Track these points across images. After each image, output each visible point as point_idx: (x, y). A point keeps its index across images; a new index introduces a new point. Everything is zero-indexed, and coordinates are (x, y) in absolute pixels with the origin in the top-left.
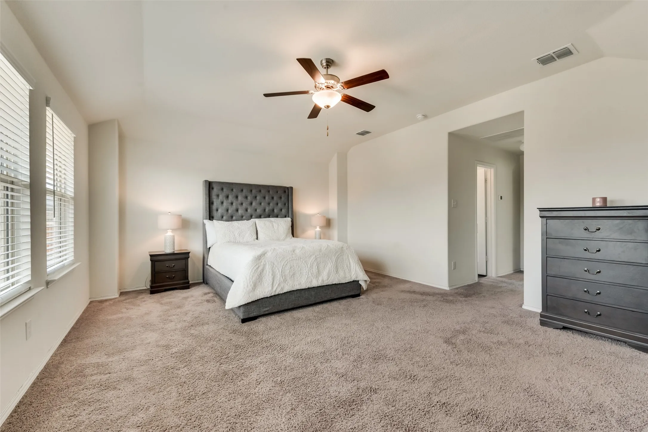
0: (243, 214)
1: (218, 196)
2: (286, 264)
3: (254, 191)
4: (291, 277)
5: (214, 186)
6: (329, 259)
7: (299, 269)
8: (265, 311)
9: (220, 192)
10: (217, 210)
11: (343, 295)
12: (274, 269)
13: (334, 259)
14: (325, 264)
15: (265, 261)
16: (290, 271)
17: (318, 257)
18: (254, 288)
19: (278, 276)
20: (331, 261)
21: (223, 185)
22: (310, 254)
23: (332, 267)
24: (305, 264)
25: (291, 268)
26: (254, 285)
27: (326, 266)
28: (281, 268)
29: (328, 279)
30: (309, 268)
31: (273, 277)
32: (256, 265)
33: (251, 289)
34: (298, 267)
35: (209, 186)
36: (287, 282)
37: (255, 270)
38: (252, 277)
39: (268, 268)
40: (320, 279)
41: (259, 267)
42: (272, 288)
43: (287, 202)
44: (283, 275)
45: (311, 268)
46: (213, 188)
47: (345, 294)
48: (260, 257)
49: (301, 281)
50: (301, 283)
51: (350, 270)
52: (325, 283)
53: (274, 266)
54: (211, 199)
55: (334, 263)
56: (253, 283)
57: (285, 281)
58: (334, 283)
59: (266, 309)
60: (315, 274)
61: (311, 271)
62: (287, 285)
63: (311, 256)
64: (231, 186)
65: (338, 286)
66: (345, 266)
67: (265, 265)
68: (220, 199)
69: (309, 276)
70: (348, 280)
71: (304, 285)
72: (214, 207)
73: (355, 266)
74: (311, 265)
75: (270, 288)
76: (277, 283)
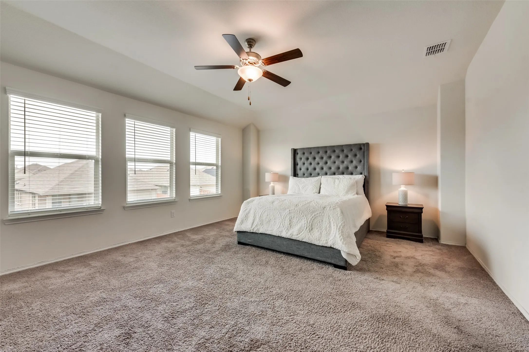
0: (319, 172)
1: (301, 159)
2: (264, 212)
3: (329, 152)
4: (267, 223)
5: (298, 151)
6: (304, 216)
7: (274, 218)
8: (249, 242)
9: (302, 156)
10: (301, 169)
11: (318, 257)
12: (256, 213)
13: (310, 217)
14: (299, 220)
15: (251, 206)
16: (266, 218)
17: (292, 211)
18: (241, 223)
19: (257, 220)
20: (305, 218)
21: (304, 151)
22: (285, 207)
23: (306, 225)
24: (279, 215)
25: (268, 215)
26: (241, 221)
27: (300, 222)
28: (260, 214)
29: (297, 235)
30: (282, 219)
31: (254, 218)
32: (245, 208)
33: (240, 223)
34: (273, 216)
35: (295, 152)
36: (263, 226)
37: (244, 211)
38: (242, 215)
39: (252, 212)
40: (290, 232)
41: (247, 209)
42: (251, 227)
43: (363, 158)
44: (261, 219)
45: (284, 220)
46: (298, 154)
47: (321, 258)
48: (249, 202)
49: (274, 229)
50: (273, 230)
51: (328, 234)
52: (294, 237)
53: (256, 211)
54: (296, 162)
55: (309, 222)
56: (241, 219)
57: (262, 224)
58: (304, 240)
59: (249, 241)
60: (286, 226)
61: (284, 222)
62: (263, 228)
63: (285, 209)
64: (310, 150)
65: (312, 246)
66: (323, 228)
67: (250, 210)
68: (302, 161)
69: (280, 226)
70: (322, 244)
71: (275, 232)
72: (298, 167)
73: (335, 231)
74: (284, 217)
75: (250, 226)
76: (255, 224)
